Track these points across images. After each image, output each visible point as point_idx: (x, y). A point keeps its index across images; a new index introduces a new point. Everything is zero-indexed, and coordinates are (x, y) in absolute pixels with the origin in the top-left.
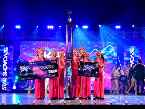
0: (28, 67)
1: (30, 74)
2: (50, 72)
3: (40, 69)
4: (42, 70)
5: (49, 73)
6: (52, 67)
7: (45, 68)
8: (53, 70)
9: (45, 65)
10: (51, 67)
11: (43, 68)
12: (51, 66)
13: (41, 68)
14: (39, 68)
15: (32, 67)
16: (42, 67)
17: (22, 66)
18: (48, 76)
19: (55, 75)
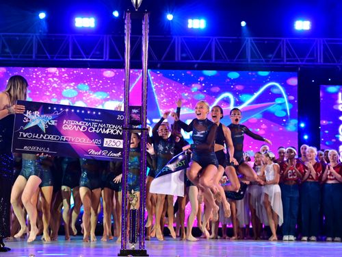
0: (50, 117)
1: (52, 138)
2: (108, 142)
3: (81, 130)
4: (87, 133)
5: (104, 145)
6: (115, 132)
7: (96, 129)
8: (116, 140)
9: (99, 123)
10: (112, 131)
11: (92, 129)
12: (114, 126)
13: (84, 129)
14: (80, 126)
15: (60, 119)
16: (89, 126)
17: (33, 111)
18: (101, 154)
19: (119, 154)
